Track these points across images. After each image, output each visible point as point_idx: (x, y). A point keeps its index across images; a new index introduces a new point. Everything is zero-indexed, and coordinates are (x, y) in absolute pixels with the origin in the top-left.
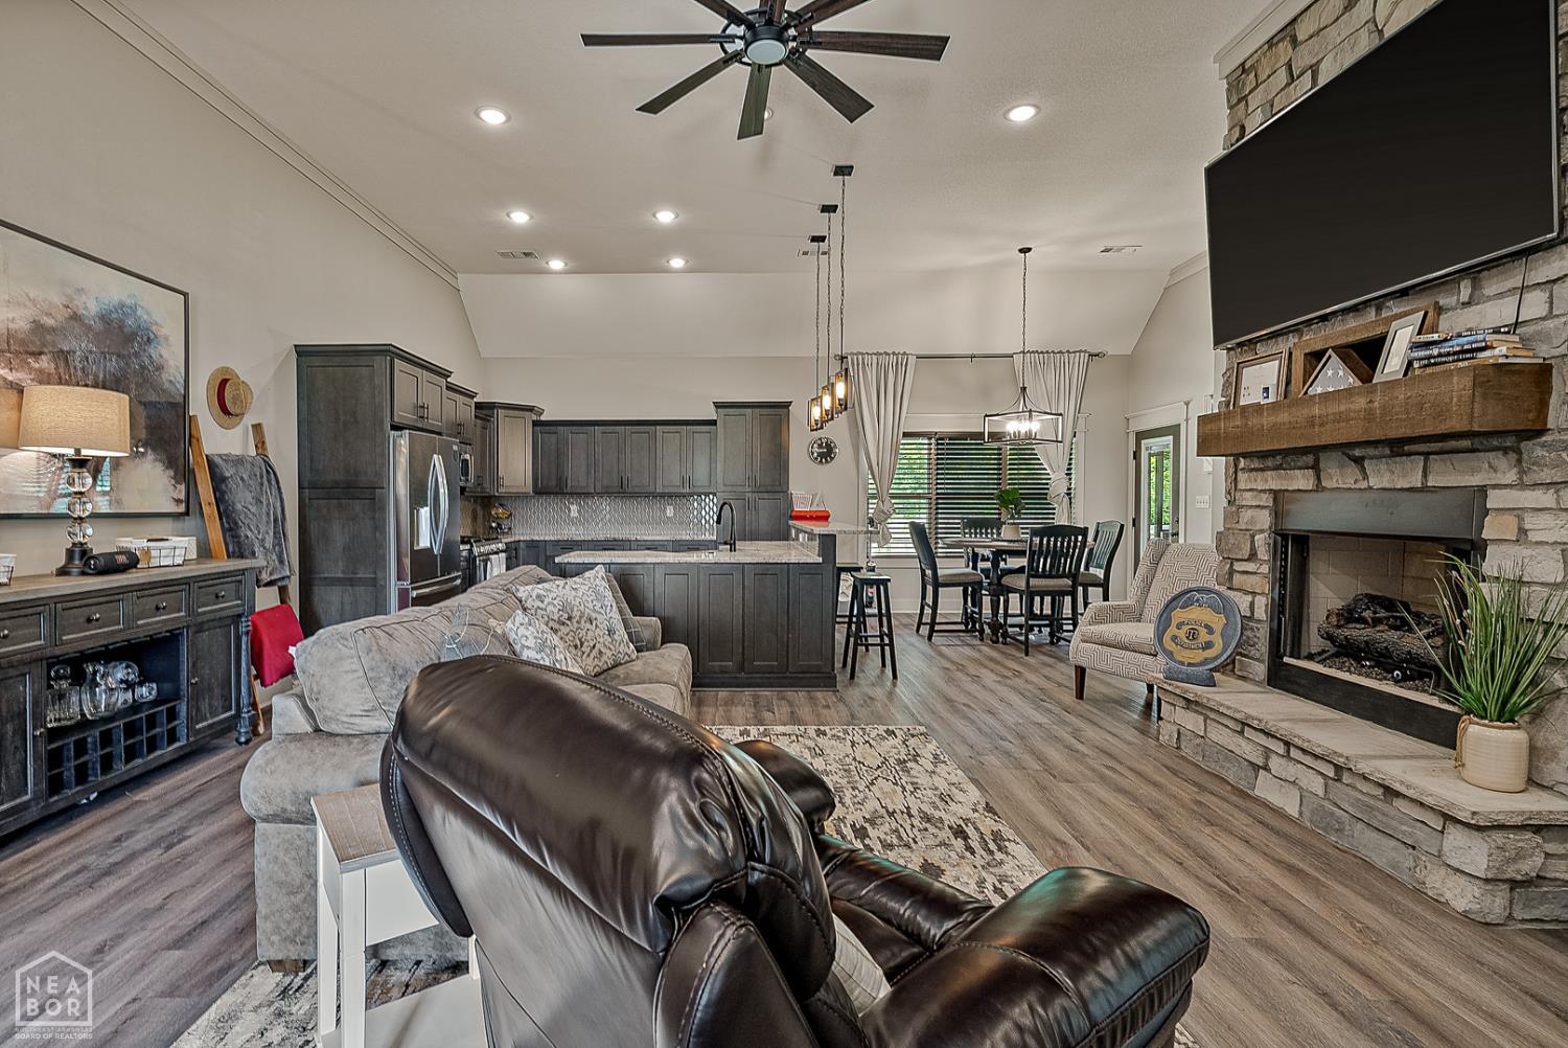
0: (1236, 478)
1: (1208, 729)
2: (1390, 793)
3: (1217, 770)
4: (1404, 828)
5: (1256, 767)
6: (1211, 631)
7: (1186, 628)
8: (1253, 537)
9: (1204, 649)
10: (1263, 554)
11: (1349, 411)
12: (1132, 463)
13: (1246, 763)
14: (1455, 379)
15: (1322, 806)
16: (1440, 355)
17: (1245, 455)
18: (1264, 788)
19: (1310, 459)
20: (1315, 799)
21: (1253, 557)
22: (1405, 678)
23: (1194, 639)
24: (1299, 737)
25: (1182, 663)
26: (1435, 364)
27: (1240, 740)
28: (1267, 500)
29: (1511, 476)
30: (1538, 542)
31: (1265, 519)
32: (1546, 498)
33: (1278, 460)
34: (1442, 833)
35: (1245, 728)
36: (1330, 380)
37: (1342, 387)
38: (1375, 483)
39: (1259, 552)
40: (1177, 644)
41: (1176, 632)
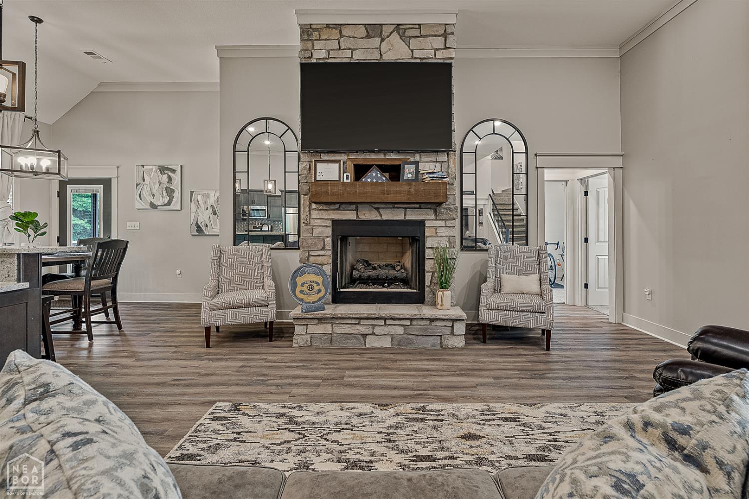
0: (310, 213)
1: (334, 329)
2: (432, 320)
3: (340, 345)
4: (439, 331)
5: (364, 336)
6: (318, 284)
7: (306, 286)
8: (323, 240)
9: (318, 293)
10: (329, 246)
13: (359, 336)
14: (441, 186)
15: (403, 337)
16: (436, 177)
18: (371, 342)
19: (353, 207)
20: (400, 336)
21: (323, 248)
22: (389, 286)
23: (312, 290)
24: (397, 314)
25: (309, 303)
26: (434, 180)
27: (357, 327)
28: (329, 223)
29: (433, 217)
30: (441, 236)
31: (329, 231)
32: (443, 223)
33: (337, 206)
34: (453, 326)
35: (361, 321)
36: (374, 177)
37: (380, 181)
38: (385, 217)
39: (326, 246)
40: (304, 294)
41: (302, 289)
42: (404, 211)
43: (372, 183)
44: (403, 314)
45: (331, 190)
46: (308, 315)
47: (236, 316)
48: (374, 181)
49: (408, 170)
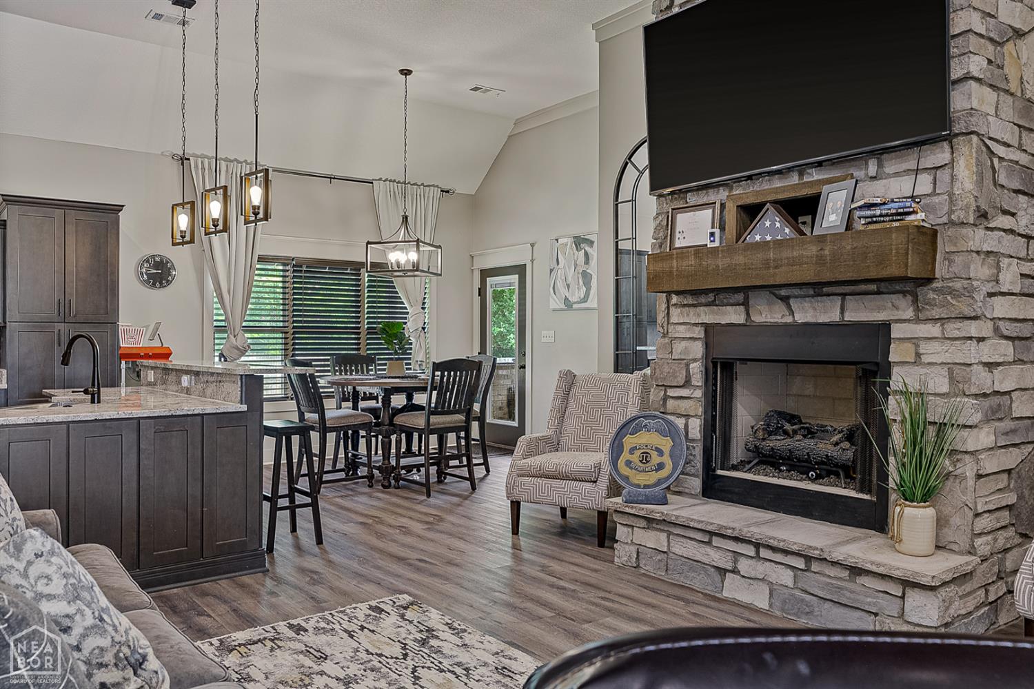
0: (668, 313)
1: (672, 545)
2: (856, 571)
3: (681, 580)
4: (869, 600)
5: (722, 572)
6: (660, 453)
7: (638, 453)
8: (687, 365)
9: (657, 470)
10: (697, 380)
11: (802, 256)
12: (477, 299)
13: (713, 570)
14: (894, 236)
15: (793, 595)
16: (881, 216)
17: (678, 293)
18: (734, 589)
19: (740, 297)
20: (785, 591)
21: (687, 383)
22: (819, 477)
23: (647, 462)
24: (774, 538)
25: (638, 486)
26: (876, 222)
27: (708, 549)
28: (699, 332)
29: (909, 313)
30: (929, 364)
31: (698, 349)
32: (934, 330)
33: (711, 297)
34: (903, 597)
35: (714, 538)
36: (768, 230)
37: (779, 238)
38: (800, 318)
39: (693, 379)
40: (631, 468)
41: (630, 457)
42: (839, 303)
43: (764, 245)
44: (784, 541)
45: (677, 266)
48: (768, 238)
49: (831, 204)
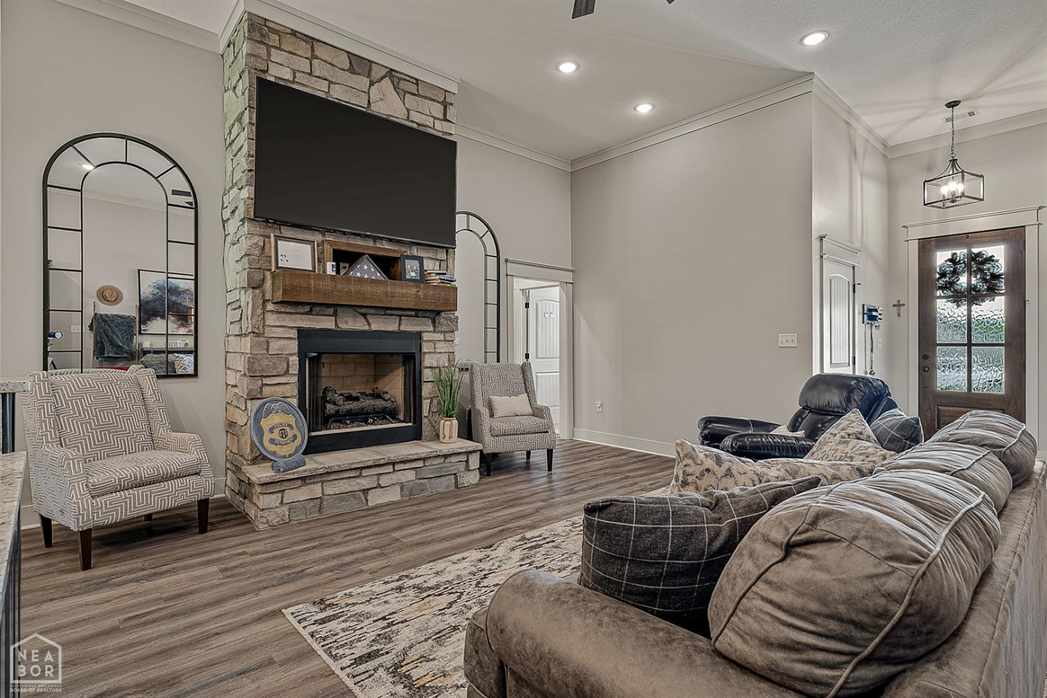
0: (264, 318)
1: (325, 490)
2: (446, 456)
3: (334, 512)
4: (454, 468)
5: (365, 491)
6: (291, 427)
7: (277, 431)
8: (287, 359)
9: (293, 441)
10: (294, 369)
13: (360, 493)
18: (376, 498)
19: (331, 311)
20: (411, 483)
21: (287, 373)
22: (375, 421)
23: (286, 436)
25: (285, 457)
27: (358, 480)
28: (294, 334)
29: (431, 328)
30: (440, 353)
31: (293, 346)
32: (441, 337)
33: (307, 309)
34: (467, 461)
35: (363, 471)
36: (365, 272)
37: (373, 278)
38: (375, 327)
39: (290, 369)
40: (276, 444)
41: (271, 436)
42: (398, 320)
43: (361, 280)
45: (314, 284)
46: (289, 474)
47: (147, 499)
48: (366, 276)
49: (409, 266)
